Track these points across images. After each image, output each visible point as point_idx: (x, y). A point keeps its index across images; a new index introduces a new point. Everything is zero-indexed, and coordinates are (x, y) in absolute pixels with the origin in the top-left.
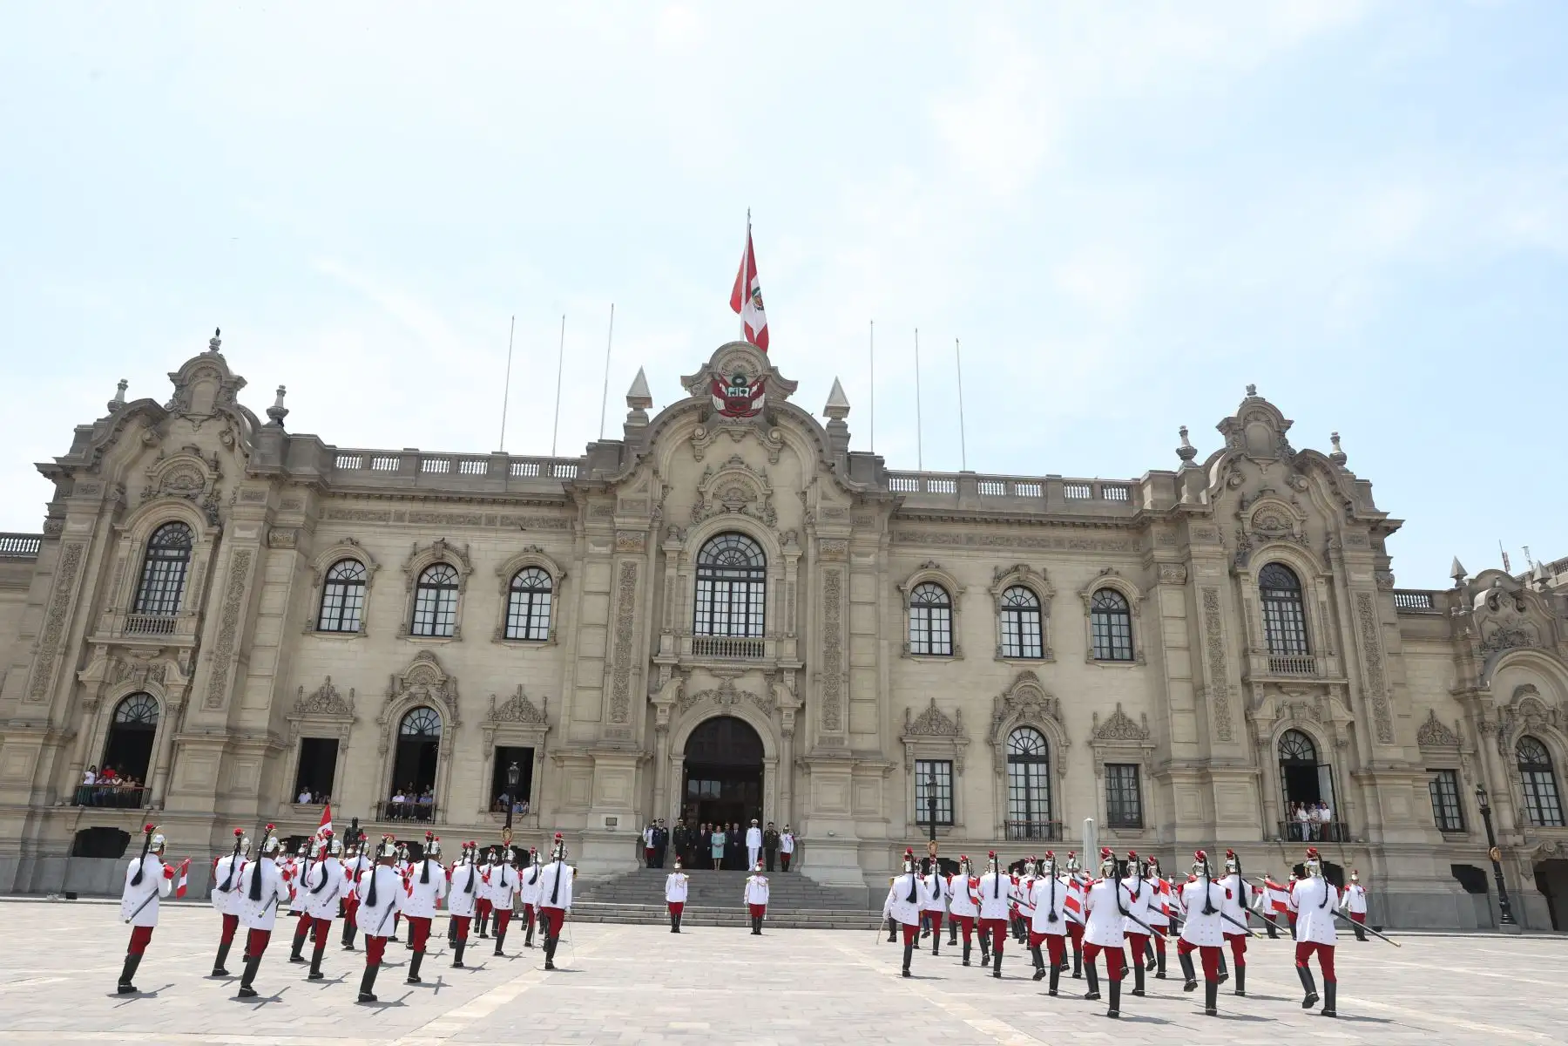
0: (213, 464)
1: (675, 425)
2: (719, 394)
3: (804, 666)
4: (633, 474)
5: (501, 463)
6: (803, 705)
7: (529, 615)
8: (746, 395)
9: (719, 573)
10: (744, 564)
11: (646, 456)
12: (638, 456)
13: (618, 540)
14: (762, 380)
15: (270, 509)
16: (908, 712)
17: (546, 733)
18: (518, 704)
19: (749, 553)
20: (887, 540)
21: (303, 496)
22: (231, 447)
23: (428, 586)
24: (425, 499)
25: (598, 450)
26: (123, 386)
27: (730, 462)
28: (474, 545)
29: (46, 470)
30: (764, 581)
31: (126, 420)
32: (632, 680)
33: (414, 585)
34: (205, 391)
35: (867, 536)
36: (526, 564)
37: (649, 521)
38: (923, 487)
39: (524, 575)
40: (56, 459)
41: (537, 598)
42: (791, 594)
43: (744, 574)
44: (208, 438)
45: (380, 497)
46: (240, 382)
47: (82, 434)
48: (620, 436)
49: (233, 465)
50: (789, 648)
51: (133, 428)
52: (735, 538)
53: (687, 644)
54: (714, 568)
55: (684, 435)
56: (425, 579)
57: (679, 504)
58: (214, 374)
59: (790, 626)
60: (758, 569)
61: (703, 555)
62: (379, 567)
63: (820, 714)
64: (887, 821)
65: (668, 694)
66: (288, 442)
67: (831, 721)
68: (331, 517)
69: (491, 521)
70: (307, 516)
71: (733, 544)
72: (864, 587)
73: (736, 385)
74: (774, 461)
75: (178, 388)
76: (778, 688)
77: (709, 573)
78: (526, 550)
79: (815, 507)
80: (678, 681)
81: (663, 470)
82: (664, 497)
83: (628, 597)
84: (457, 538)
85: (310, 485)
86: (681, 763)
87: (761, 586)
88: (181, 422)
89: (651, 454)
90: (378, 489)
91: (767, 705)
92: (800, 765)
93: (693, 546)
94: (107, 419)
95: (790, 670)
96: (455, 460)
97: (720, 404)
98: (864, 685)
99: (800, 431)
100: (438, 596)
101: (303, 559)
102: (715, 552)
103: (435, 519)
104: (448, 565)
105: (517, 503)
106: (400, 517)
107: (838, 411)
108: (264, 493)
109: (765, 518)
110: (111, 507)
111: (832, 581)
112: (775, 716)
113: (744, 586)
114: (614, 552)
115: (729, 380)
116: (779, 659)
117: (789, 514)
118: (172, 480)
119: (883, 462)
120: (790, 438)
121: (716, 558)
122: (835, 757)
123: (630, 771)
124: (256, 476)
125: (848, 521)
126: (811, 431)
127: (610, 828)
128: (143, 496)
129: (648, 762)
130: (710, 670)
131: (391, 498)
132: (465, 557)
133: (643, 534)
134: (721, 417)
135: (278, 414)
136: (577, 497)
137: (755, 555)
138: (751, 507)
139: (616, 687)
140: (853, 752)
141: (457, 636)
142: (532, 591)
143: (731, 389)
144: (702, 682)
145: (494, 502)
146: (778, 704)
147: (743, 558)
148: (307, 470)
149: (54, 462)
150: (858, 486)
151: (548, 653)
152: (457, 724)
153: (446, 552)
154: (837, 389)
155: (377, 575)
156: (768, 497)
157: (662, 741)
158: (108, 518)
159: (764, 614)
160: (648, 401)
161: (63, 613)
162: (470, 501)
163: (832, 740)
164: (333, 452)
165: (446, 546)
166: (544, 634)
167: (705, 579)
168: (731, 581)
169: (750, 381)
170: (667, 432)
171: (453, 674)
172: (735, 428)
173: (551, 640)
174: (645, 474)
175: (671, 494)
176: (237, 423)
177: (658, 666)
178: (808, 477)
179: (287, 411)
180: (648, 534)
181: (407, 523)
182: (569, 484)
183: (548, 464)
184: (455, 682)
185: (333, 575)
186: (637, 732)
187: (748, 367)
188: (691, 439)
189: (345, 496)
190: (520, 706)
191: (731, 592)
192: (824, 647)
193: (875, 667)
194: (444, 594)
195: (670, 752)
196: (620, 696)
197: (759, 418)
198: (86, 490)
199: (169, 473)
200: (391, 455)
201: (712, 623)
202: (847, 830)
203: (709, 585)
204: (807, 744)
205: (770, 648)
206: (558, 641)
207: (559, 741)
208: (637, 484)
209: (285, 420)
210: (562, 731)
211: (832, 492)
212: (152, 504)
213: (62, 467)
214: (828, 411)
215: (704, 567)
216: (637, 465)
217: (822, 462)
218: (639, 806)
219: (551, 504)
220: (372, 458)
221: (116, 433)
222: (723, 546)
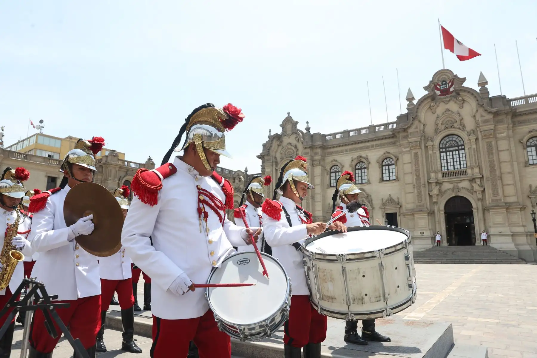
0: (295, 147)
1: (423, 104)
2: (438, 89)
3: (483, 176)
4: (412, 124)
5: (372, 128)
6: (484, 189)
7: (389, 173)
8: (447, 87)
9: (447, 149)
10: (456, 145)
11: (415, 117)
12: (412, 118)
13: (411, 146)
14: (452, 80)
15: (311, 156)
16: (530, 186)
17: (400, 208)
18: (390, 200)
19: (457, 141)
20: (511, 126)
21: (319, 151)
22: (298, 141)
23: (358, 169)
24: (352, 144)
25: (400, 118)
26: (270, 131)
27: (445, 112)
28: (369, 155)
29: (259, 157)
30: (464, 149)
31: (272, 140)
32: (422, 189)
33: (354, 170)
34: (289, 127)
35: (502, 126)
36: (385, 158)
37: (420, 138)
38: (527, 102)
39: (385, 161)
40: (260, 154)
41: (390, 167)
42: (474, 152)
43: (457, 148)
44: (292, 140)
45: (340, 146)
46: (297, 123)
47: (264, 145)
48: (406, 112)
49: (300, 146)
50: (477, 170)
51: (274, 141)
52: (452, 136)
53: (440, 175)
54: (445, 148)
55: (427, 106)
56: (357, 167)
57: (430, 130)
58: (290, 122)
59: (476, 164)
60: (461, 145)
61: (441, 144)
62: (343, 166)
63: (491, 191)
64: (524, 226)
65: (435, 191)
66: (312, 136)
67: (495, 193)
68: (328, 154)
69: (372, 146)
70: (321, 156)
71: (451, 139)
72: (503, 145)
73: (443, 84)
74: (462, 107)
75: (283, 128)
76: (474, 185)
77: (444, 150)
78: (384, 153)
79: (479, 120)
80: (438, 187)
81: (423, 120)
82: (424, 129)
83: (417, 163)
84: (363, 154)
85: (320, 147)
86: (443, 213)
87: (463, 151)
88: (285, 137)
89: (416, 116)
90: (338, 144)
91: (471, 191)
92: (485, 210)
93: (437, 142)
94: (268, 141)
95: (477, 178)
96: (359, 130)
97: (438, 93)
98: (508, 179)
99: (469, 95)
100: (361, 171)
101: (323, 168)
102: (445, 142)
103: (356, 149)
104: (363, 162)
105: (379, 140)
106: (346, 151)
107: (483, 83)
108: (309, 152)
109: (461, 128)
110: (274, 163)
111: (489, 146)
112: (475, 194)
113: (457, 152)
114: (411, 149)
115: (440, 83)
116: (473, 175)
117: (470, 124)
118: (286, 153)
119: (505, 97)
120: (466, 98)
121: (446, 144)
122: (498, 206)
123: (426, 217)
124: (306, 148)
125: (492, 123)
126: (472, 94)
127: (422, 235)
128: (281, 159)
129: (431, 213)
130: (449, 182)
131: (343, 146)
132: (367, 159)
133: (418, 142)
134: (440, 97)
135: (308, 129)
136: (396, 134)
137: (460, 141)
138: (456, 125)
139: (418, 192)
140: (506, 203)
141: (369, 183)
142: (389, 165)
143: (441, 87)
144: (447, 186)
145: (372, 141)
146: (475, 190)
147: (455, 143)
148: (319, 143)
149: (260, 155)
150: (494, 110)
151: (396, 184)
152: (373, 208)
153: (361, 159)
154: (482, 76)
155: (343, 168)
156: (461, 120)
157: (436, 206)
158: (274, 166)
159: (466, 160)
160: (413, 99)
161: (270, 192)
162: (365, 142)
163: (497, 200)
164: (325, 136)
165: (361, 157)
166: (394, 178)
167: (443, 152)
168: (452, 151)
169: (448, 82)
170: (421, 107)
171: (370, 194)
172: (444, 100)
173: (397, 180)
174: (416, 123)
175: (427, 127)
176: (298, 135)
177: (431, 183)
178: (475, 111)
179: (310, 128)
180: (420, 142)
181: (349, 152)
182: (393, 130)
183: (386, 125)
184: (371, 196)
185: (332, 171)
186: (427, 204)
187: (447, 77)
188: (430, 107)
189: (330, 148)
190: (391, 200)
191: (453, 155)
192: (489, 169)
193: (512, 172)
194: (363, 171)
195: (439, 210)
196: (419, 195)
197: (454, 94)
198: (268, 160)
199: (285, 152)
200: (341, 133)
201: (448, 166)
202: (506, 230)
203: (445, 154)
204: (487, 202)
205: (469, 172)
206: (399, 179)
207: (403, 210)
208: (414, 126)
209: (310, 130)
210: (404, 207)
211: (484, 114)
212: (283, 161)
213: (261, 155)
214: (479, 85)
215: (443, 148)
216: (413, 120)
217: (479, 104)
218: (430, 228)
219: (389, 138)
220: (335, 135)
221: (271, 144)
222: (448, 140)
